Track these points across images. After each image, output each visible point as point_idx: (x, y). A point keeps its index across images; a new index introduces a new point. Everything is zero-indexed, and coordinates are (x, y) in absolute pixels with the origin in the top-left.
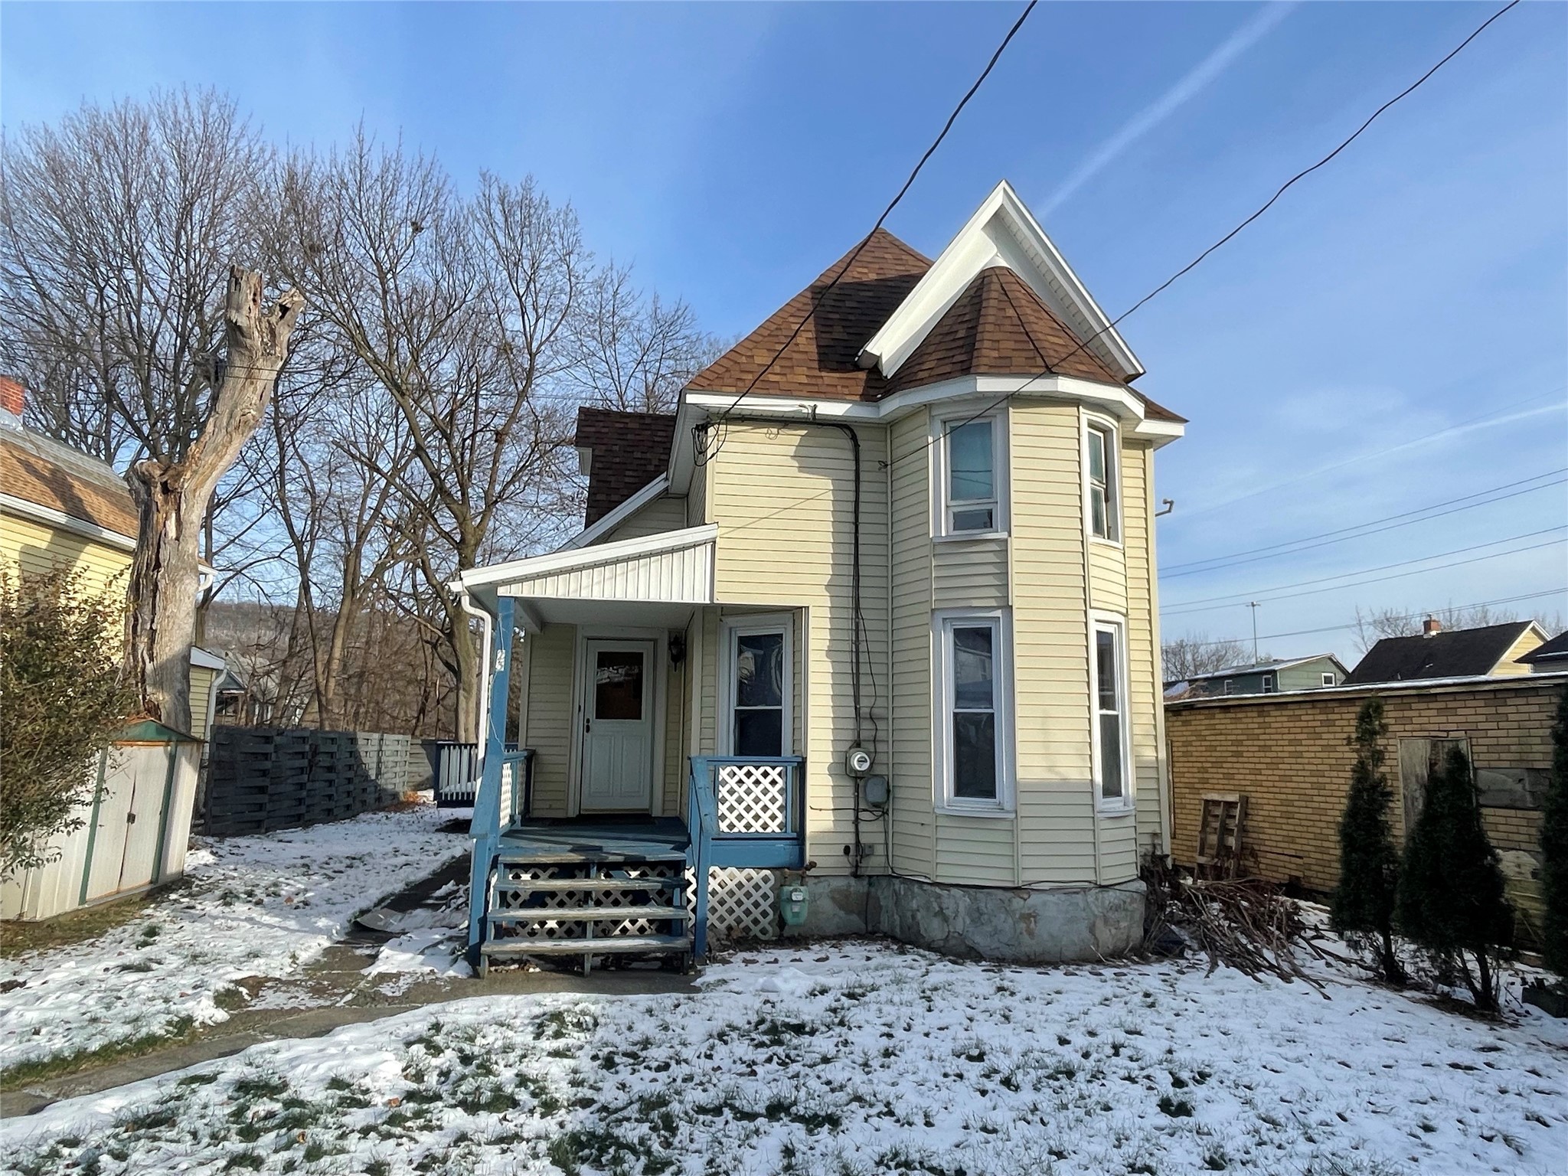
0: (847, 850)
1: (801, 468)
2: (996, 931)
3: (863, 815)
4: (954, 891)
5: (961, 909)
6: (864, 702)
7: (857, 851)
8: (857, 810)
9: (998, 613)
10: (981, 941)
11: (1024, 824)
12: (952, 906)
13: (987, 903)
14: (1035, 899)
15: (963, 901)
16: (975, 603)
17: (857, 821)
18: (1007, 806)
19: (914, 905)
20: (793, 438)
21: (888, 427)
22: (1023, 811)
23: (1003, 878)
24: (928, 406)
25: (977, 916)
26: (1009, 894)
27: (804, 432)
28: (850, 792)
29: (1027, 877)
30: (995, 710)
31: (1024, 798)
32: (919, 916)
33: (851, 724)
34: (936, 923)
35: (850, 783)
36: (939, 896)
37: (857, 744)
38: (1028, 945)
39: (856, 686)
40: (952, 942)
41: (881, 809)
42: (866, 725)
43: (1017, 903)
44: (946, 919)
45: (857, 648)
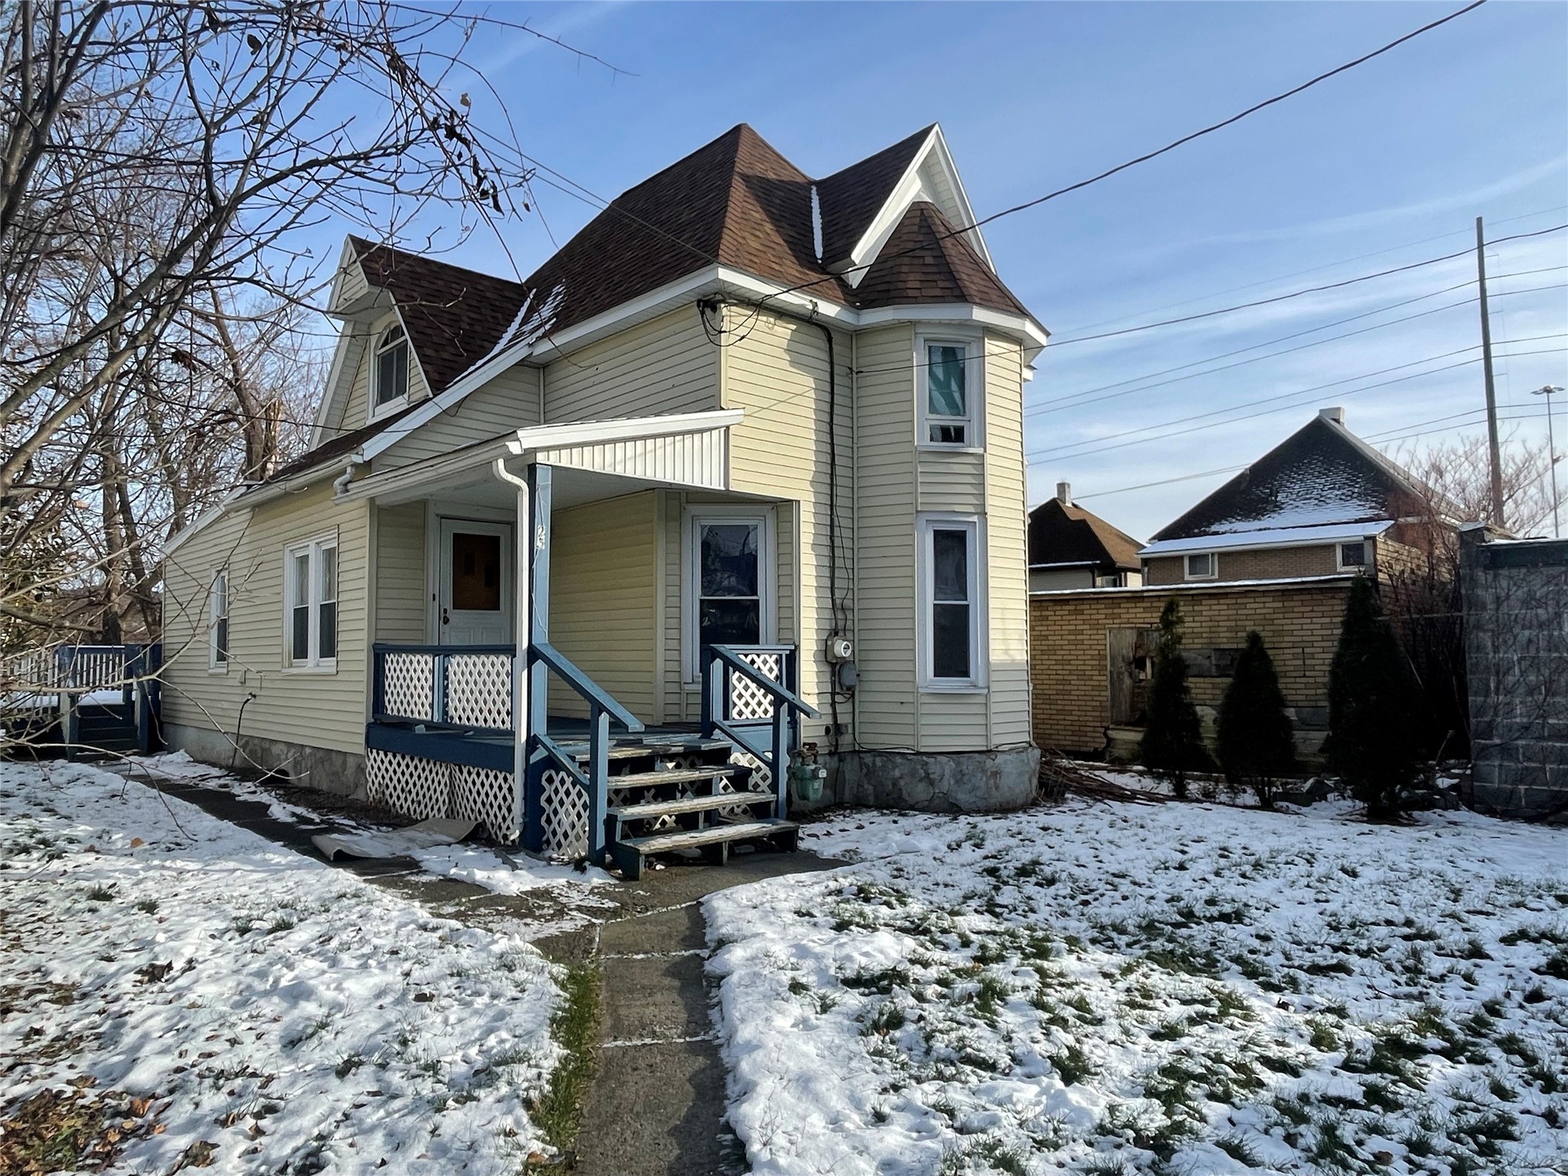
0: (828, 730)
1: (792, 363)
2: (975, 788)
3: (838, 698)
4: (940, 758)
5: (947, 772)
6: (837, 594)
7: (835, 730)
8: (833, 694)
9: (975, 518)
10: (963, 797)
11: (994, 698)
12: (938, 771)
13: (967, 765)
14: (1000, 759)
15: (949, 766)
16: (957, 508)
17: (833, 704)
18: (981, 684)
19: (897, 773)
20: (784, 331)
21: (856, 335)
22: (994, 687)
23: (978, 744)
24: (913, 324)
25: (960, 777)
26: (984, 757)
27: (794, 327)
28: (827, 677)
29: (996, 741)
30: (970, 601)
31: (994, 677)
32: (902, 783)
33: (828, 614)
34: (921, 787)
35: (827, 669)
36: (927, 764)
37: (835, 633)
38: (996, 797)
39: (832, 578)
40: (937, 801)
41: (851, 692)
42: (840, 615)
43: (989, 763)
44: (932, 783)
45: (832, 541)
